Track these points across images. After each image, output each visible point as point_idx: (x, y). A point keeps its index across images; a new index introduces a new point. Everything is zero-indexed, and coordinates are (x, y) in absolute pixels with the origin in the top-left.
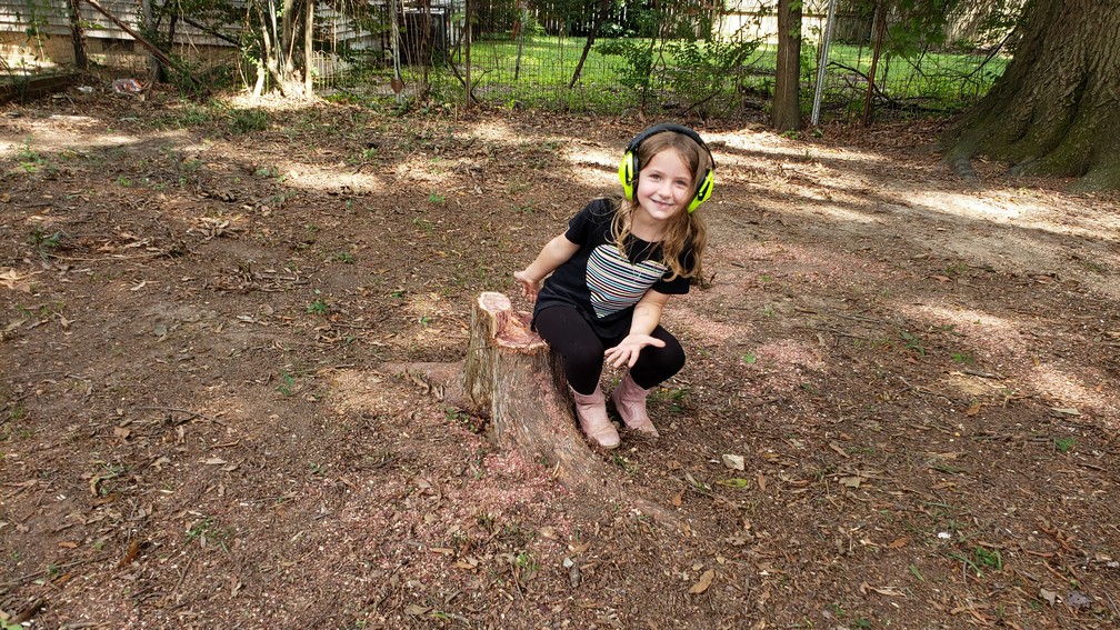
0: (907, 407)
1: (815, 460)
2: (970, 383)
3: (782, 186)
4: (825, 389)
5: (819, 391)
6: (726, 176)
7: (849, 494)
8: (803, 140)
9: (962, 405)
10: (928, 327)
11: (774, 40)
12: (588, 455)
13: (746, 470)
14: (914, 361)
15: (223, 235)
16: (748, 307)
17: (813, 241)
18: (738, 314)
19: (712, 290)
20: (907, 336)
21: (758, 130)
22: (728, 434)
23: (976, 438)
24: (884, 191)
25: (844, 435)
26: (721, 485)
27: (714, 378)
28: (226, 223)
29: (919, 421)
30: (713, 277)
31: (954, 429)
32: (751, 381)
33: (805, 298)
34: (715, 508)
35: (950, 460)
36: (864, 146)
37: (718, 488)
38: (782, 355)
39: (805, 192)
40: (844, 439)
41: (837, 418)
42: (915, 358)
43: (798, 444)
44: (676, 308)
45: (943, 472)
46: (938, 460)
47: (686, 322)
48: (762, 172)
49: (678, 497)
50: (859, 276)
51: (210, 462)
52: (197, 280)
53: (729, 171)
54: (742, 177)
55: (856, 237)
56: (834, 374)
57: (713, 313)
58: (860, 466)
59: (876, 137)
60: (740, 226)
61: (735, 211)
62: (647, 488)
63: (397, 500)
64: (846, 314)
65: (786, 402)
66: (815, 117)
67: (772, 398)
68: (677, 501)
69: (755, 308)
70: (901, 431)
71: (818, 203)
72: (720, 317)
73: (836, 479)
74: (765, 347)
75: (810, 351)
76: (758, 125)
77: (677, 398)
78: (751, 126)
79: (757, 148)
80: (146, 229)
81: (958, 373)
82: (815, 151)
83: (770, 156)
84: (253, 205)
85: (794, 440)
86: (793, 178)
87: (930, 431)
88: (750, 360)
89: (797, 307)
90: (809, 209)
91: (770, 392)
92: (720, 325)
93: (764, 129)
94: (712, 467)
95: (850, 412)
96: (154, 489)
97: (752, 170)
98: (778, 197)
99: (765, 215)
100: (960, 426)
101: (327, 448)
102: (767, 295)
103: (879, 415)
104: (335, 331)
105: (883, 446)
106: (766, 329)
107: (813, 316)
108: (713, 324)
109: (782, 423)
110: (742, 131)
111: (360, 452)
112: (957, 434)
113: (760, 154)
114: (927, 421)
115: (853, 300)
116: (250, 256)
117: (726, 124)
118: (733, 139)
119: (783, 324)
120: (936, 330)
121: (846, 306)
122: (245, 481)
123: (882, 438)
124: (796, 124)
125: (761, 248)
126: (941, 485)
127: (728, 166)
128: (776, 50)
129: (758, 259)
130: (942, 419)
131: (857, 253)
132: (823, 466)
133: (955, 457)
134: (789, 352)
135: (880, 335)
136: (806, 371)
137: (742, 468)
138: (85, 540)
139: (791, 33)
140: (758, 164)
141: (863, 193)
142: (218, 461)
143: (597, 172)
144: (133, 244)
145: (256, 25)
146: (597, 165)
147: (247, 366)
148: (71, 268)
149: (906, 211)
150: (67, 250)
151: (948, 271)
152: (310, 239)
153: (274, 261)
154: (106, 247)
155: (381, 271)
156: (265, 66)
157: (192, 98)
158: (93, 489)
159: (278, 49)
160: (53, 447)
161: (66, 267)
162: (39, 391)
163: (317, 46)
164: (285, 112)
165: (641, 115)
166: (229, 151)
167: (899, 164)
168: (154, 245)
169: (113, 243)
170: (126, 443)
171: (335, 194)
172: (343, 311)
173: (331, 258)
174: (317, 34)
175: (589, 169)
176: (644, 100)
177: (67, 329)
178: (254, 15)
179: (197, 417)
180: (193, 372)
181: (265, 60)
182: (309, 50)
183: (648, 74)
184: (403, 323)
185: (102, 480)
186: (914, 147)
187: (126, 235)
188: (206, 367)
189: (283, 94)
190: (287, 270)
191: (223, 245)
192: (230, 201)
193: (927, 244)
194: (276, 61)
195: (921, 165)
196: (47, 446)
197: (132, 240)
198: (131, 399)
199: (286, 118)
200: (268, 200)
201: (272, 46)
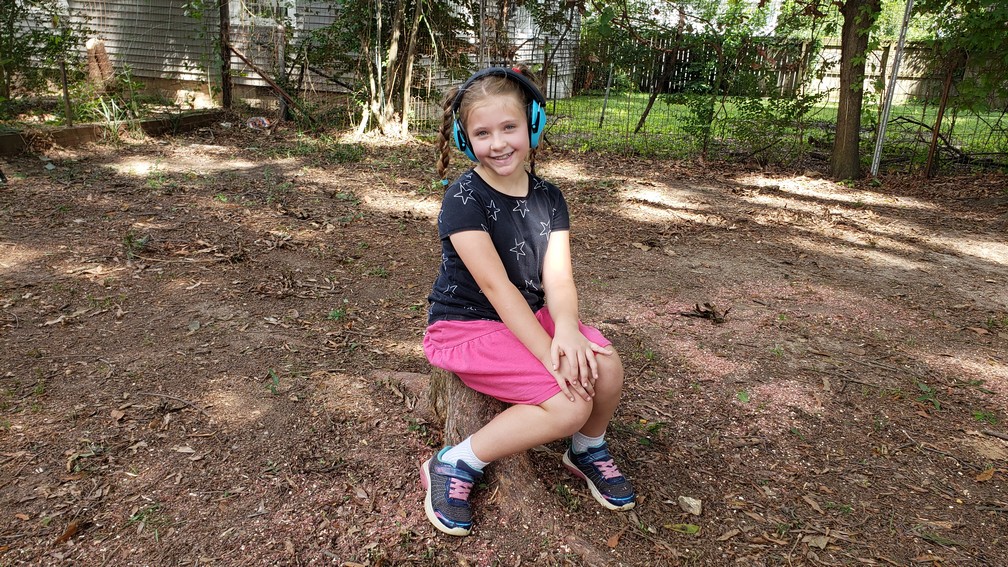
0: (905, 464)
1: (783, 512)
2: (988, 444)
3: (827, 228)
4: (818, 436)
5: (810, 436)
6: (770, 218)
7: (812, 554)
8: (859, 188)
9: (971, 467)
10: (950, 380)
11: (835, 97)
13: (702, 514)
14: (925, 415)
15: (283, 247)
16: (759, 344)
17: (846, 284)
18: (747, 351)
19: (725, 325)
20: (924, 388)
21: (815, 177)
22: (696, 474)
23: (982, 507)
24: (935, 240)
25: (824, 488)
26: (668, 530)
27: (699, 413)
28: (289, 237)
29: (917, 481)
30: (727, 312)
31: (957, 495)
32: (738, 420)
33: (821, 340)
34: (653, 554)
35: (943, 530)
36: (920, 196)
37: (665, 532)
38: (779, 397)
39: (850, 236)
40: (824, 493)
41: (822, 468)
42: (927, 412)
43: (770, 493)
44: (682, 339)
45: (932, 542)
47: (688, 354)
48: (809, 215)
49: (615, 538)
50: (883, 321)
51: (182, 450)
52: (246, 284)
53: (775, 213)
54: (787, 220)
55: (893, 283)
56: (831, 421)
57: (720, 348)
58: (831, 525)
59: (938, 188)
60: (773, 265)
61: (771, 251)
63: (330, 508)
64: (862, 359)
65: (769, 446)
66: (874, 168)
67: (755, 440)
68: (613, 541)
69: (765, 346)
70: (892, 489)
71: (861, 247)
72: (725, 352)
73: (800, 535)
74: (763, 387)
75: (811, 395)
76: (816, 173)
77: (652, 431)
78: (809, 173)
79: (812, 193)
80: (221, 238)
81: (976, 432)
82: (870, 198)
83: (821, 201)
84: (321, 223)
85: (766, 488)
86: (840, 223)
87: (927, 494)
88: (743, 400)
89: (810, 349)
90: (848, 253)
91: (755, 434)
92: (722, 360)
93: (821, 177)
94: (666, 508)
95: (838, 463)
96: (122, 471)
97: (799, 213)
98: (820, 238)
99: (802, 256)
100: (966, 492)
101: (290, 448)
102: (781, 334)
103: (870, 469)
104: (344, 338)
105: (864, 504)
106: (772, 368)
107: (824, 359)
108: (714, 359)
109: (758, 469)
110: (798, 178)
111: (317, 455)
112: (959, 501)
113: (812, 199)
114: (926, 482)
115: (872, 346)
116: (299, 265)
117: (783, 170)
118: (789, 184)
119: (790, 365)
120: (960, 384)
121: (863, 352)
122: (203, 471)
123: (869, 495)
124: (857, 175)
125: (789, 288)
126: (925, 557)
127: (775, 209)
128: (837, 106)
129: (782, 298)
130: (944, 481)
131: (890, 299)
132: (790, 521)
133: (949, 526)
134: (789, 394)
135: (893, 384)
136: (800, 414)
137: (697, 512)
138: (39, 514)
139: (852, 87)
140: (807, 207)
141: (911, 241)
142: (188, 449)
143: (644, 208)
144: (205, 250)
145: (365, 72)
146: (645, 202)
147: (253, 363)
148: (147, 267)
149: (955, 260)
150: (150, 252)
151: (988, 324)
152: (359, 254)
153: (318, 272)
154: (182, 252)
155: (410, 286)
156: (369, 108)
157: (308, 134)
158: (69, 466)
159: (381, 94)
160: (54, 423)
161: (143, 267)
162: (68, 372)
163: (414, 92)
164: (381, 148)
165: (700, 159)
166: (322, 177)
167: (958, 215)
168: (222, 252)
169: (189, 248)
170: (117, 424)
171: (397, 218)
172: (359, 319)
173: (368, 272)
174: (415, 81)
175: (636, 205)
176: (706, 144)
177: (119, 319)
178: (364, 65)
179: (189, 406)
180: (202, 365)
181: (370, 104)
182: (407, 95)
183: (710, 122)
184: (410, 334)
185: (79, 458)
186: (977, 199)
187: (201, 242)
188: (217, 361)
189: (382, 133)
190: (327, 280)
191: (281, 255)
192: (304, 218)
193: (971, 295)
194: (379, 104)
195: (982, 216)
196: (49, 422)
197: (205, 246)
198: (140, 385)
199: (382, 152)
200: (335, 219)
201: (377, 92)
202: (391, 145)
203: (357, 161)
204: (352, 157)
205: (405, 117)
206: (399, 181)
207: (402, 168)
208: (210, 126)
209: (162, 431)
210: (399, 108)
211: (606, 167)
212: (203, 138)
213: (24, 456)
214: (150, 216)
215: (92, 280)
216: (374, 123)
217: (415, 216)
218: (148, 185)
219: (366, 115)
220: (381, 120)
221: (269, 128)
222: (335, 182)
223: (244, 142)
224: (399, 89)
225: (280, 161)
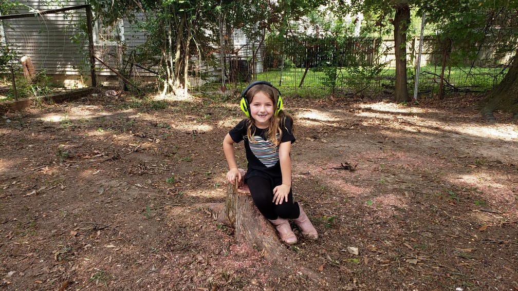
0: (447, 226)
1: (395, 250)
2: (482, 215)
3: (397, 125)
4: (406, 217)
5: (402, 218)
6: (369, 122)
7: (411, 267)
8: (409, 106)
9: (477, 227)
10: (463, 189)
11: (394, 64)
12: (279, 245)
13: (359, 254)
14: (453, 205)
15: (137, 151)
16: (373, 180)
17: (409, 150)
18: (368, 182)
19: (356, 172)
20: (451, 193)
21: (388, 102)
22: (353, 238)
23: (483, 242)
24: (447, 128)
25: (412, 239)
26: (345, 262)
27: (350, 211)
28: (139, 146)
29: (453, 233)
30: (356, 166)
31: (472, 237)
32: (369, 213)
33: (401, 175)
34: (340, 272)
35: (468, 252)
36: (439, 107)
37: (344, 263)
38: (386, 202)
39: (408, 128)
40: (412, 241)
41: (410, 231)
42: (454, 203)
43: (388, 243)
44: (337, 180)
45: (463, 258)
46: (461, 252)
47: (341, 186)
48: (387, 120)
49: (322, 267)
50: (429, 166)
51: (109, 246)
52: (122, 169)
53: (371, 120)
54: (377, 122)
55: (431, 148)
56: (411, 210)
57: (355, 182)
58: (418, 254)
59: (446, 104)
60: (374, 144)
61: (372, 138)
62: (307, 262)
63: (187, 265)
64: (421, 183)
65: (385, 223)
66: (415, 96)
67: (378, 221)
68: (321, 268)
69: (376, 180)
70: (442, 238)
71: (413, 133)
72: (358, 184)
73: (405, 260)
74: (378, 198)
75: (400, 200)
76: (388, 100)
77: (330, 221)
78: (385, 100)
79: (387, 110)
80: (105, 149)
81: (477, 210)
82: (415, 110)
83: (392, 113)
84: (153, 139)
85: (386, 241)
86: (402, 122)
87: (459, 237)
88: (370, 204)
89: (397, 180)
90: (409, 136)
91: (377, 219)
92: (357, 188)
93: (391, 102)
94: (342, 253)
95: (417, 228)
96: (82, 258)
97: (383, 119)
98: (394, 130)
99: (387, 139)
100: (475, 236)
101: (161, 242)
102: (382, 174)
103: (432, 230)
104: (176, 190)
105: (431, 244)
106: (381, 189)
107: (404, 184)
108: (353, 187)
109: (381, 233)
110: (380, 103)
111: (175, 243)
112: (473, 240)
113: (388, 113)
114: (457, 233)
115: (425, 176)
116: (146, 159)
117: (373, 100)
118: (376, 106)
119: (389, 187)
120: (467, 190)
121: (421, 179)
122: (121, 255)
123: (432, 241)
124: (408, 101)
125: (383, 154)
126: (461, 264)
127: (371, 118)
128: (395, 69)
129: (380, 158)
130: (465, 232)
131: (430, 155)
132: (399, 254)
133: (470, 251)
134: (391, 200)
135: (437, 192)
136: (397, 209)
137: (357, 253)
139: (401, 58)
140: (386, 116)
141: (437, 129)
142: (112, 246)
143: (308, 122)
144: (98, 155)
145: (164, 66)
146: (308, 119)
147: (134, 205)
148: (71, 165)
149: (458, 136)
150: (71, 158)
151: (476, 163)
152: (174, 152)
153: (156, 161)
154: (87, 157)
155: (203, 165)
156: (167, 83)
157: (137, 97)
158: (56, 258)
159: (173, 75)
160: (44, 239)
161: (69, 165)
162: (44, 216)
163: (189, 74)
164: (175, 101)
165: (332, 97)
166: (148, 117)
167: (456, 115)
168: (107, 156)
169: (90, 155)
170: (74, 238)
171: (190, 134)
172: (181, 181)
173: (181, 160)
174: (190, 68)
175: (304, 121)
176: (334, 91)
177: (63, 190)
178: (164, 61)
179: (108, 227)
180: (110, 208)
181: (167, 80)
182: (186, 75)
183: (335, 79)
184: (207, 186)
185: (60, 254)
186: (465, 108)
187: (96, 151)
188: (116, 206)
189: (174, 94)
190: (162, 165)
191: (136, 155)
192: (144, 137)
193: (467, 151)
194: (172, 80)
195: (467, 115)
196: (41, 239)
197: (98, 153)
198: (81, 219)
199: (175, 104)
200: (160, 136)
201: (171, 74)
202: (180, 100)
203: (164, 108)
204: (161, 107)
205: (186, 86)
206: (187, 117)
207: (187, 110)
208: (86, 96)
209: (97, 239)
210: (182, 81)
211: (287, 104)
212: (84, 102)
213: (33, 255)
214: (66, 141)
215: (45, 173)
216: (170, 90)
217: (199, 132)
218: (62, 126)
219: (166, 86)
220: (174, 88)
221: (117, 95)
222: (155, 119)
223: (105, 103)
224: (182, 72)
225: (125, 111)
